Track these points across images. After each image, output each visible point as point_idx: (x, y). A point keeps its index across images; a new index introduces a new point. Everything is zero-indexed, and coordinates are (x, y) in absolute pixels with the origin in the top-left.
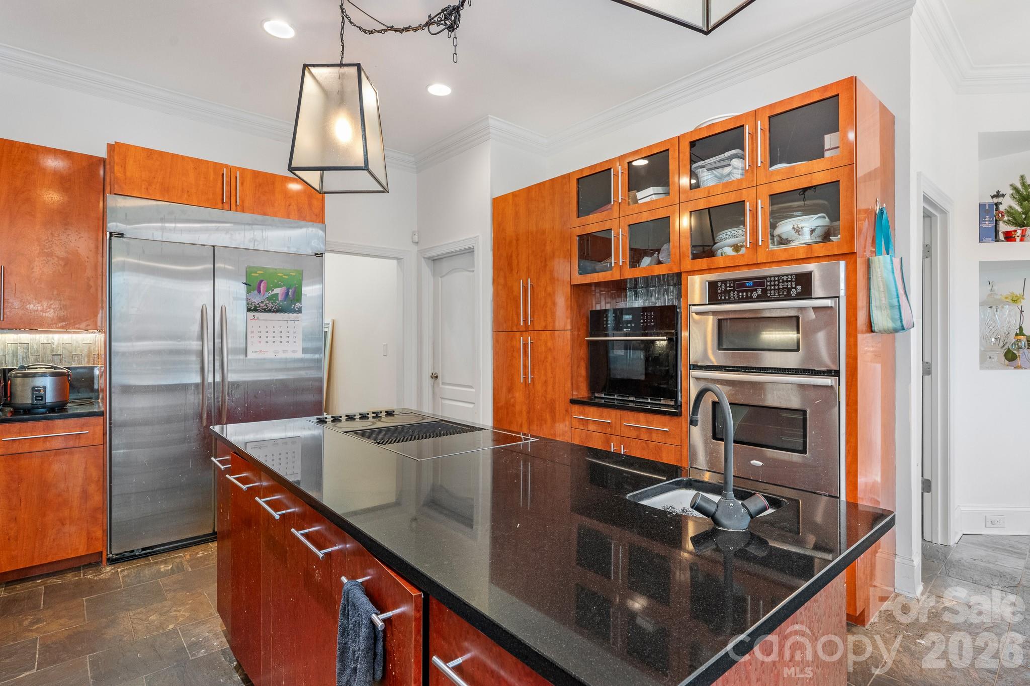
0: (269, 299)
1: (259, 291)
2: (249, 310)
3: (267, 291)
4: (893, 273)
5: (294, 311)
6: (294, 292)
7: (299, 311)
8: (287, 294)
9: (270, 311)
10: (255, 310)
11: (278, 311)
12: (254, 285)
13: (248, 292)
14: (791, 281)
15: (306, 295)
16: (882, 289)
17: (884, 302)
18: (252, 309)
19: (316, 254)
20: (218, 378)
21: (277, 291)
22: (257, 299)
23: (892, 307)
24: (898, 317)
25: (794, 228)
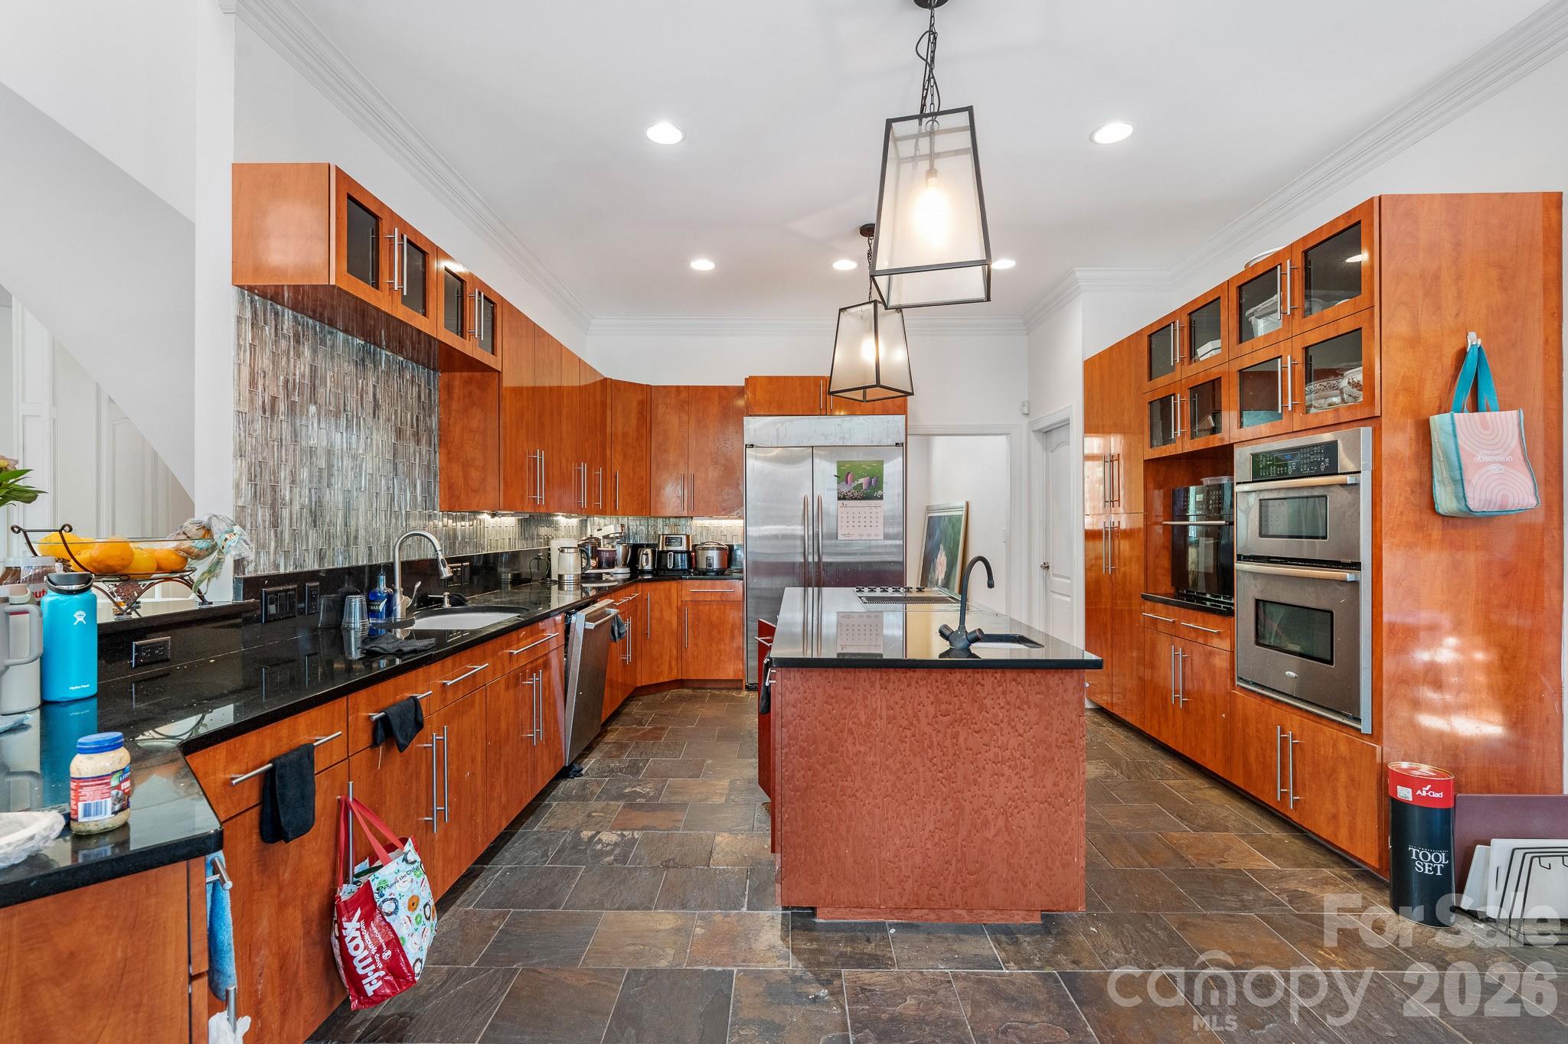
0: (855, 488)
1: (847, 483)
2: (839, 499)
3: (853, 482)
4: (1455, 436)
5: (876, 498)
6: (876, 481)
7: (881, 498)
8: (870, 483)
9: (856, 499)
10: (844, 498)
11: (863, 498)
12: (843, 477)
13: (838, 483)
14: (1321, 453)
15: (887, 483)
16: (1442, 459)
17: (1445, 475)
18: (842, 497)
19: (897, 444)
20: (816, 560)
21: (861, 481)
22: (845, 489)
23: (1454, 481)
24: (1461, 495)
25: (1349, 383)
